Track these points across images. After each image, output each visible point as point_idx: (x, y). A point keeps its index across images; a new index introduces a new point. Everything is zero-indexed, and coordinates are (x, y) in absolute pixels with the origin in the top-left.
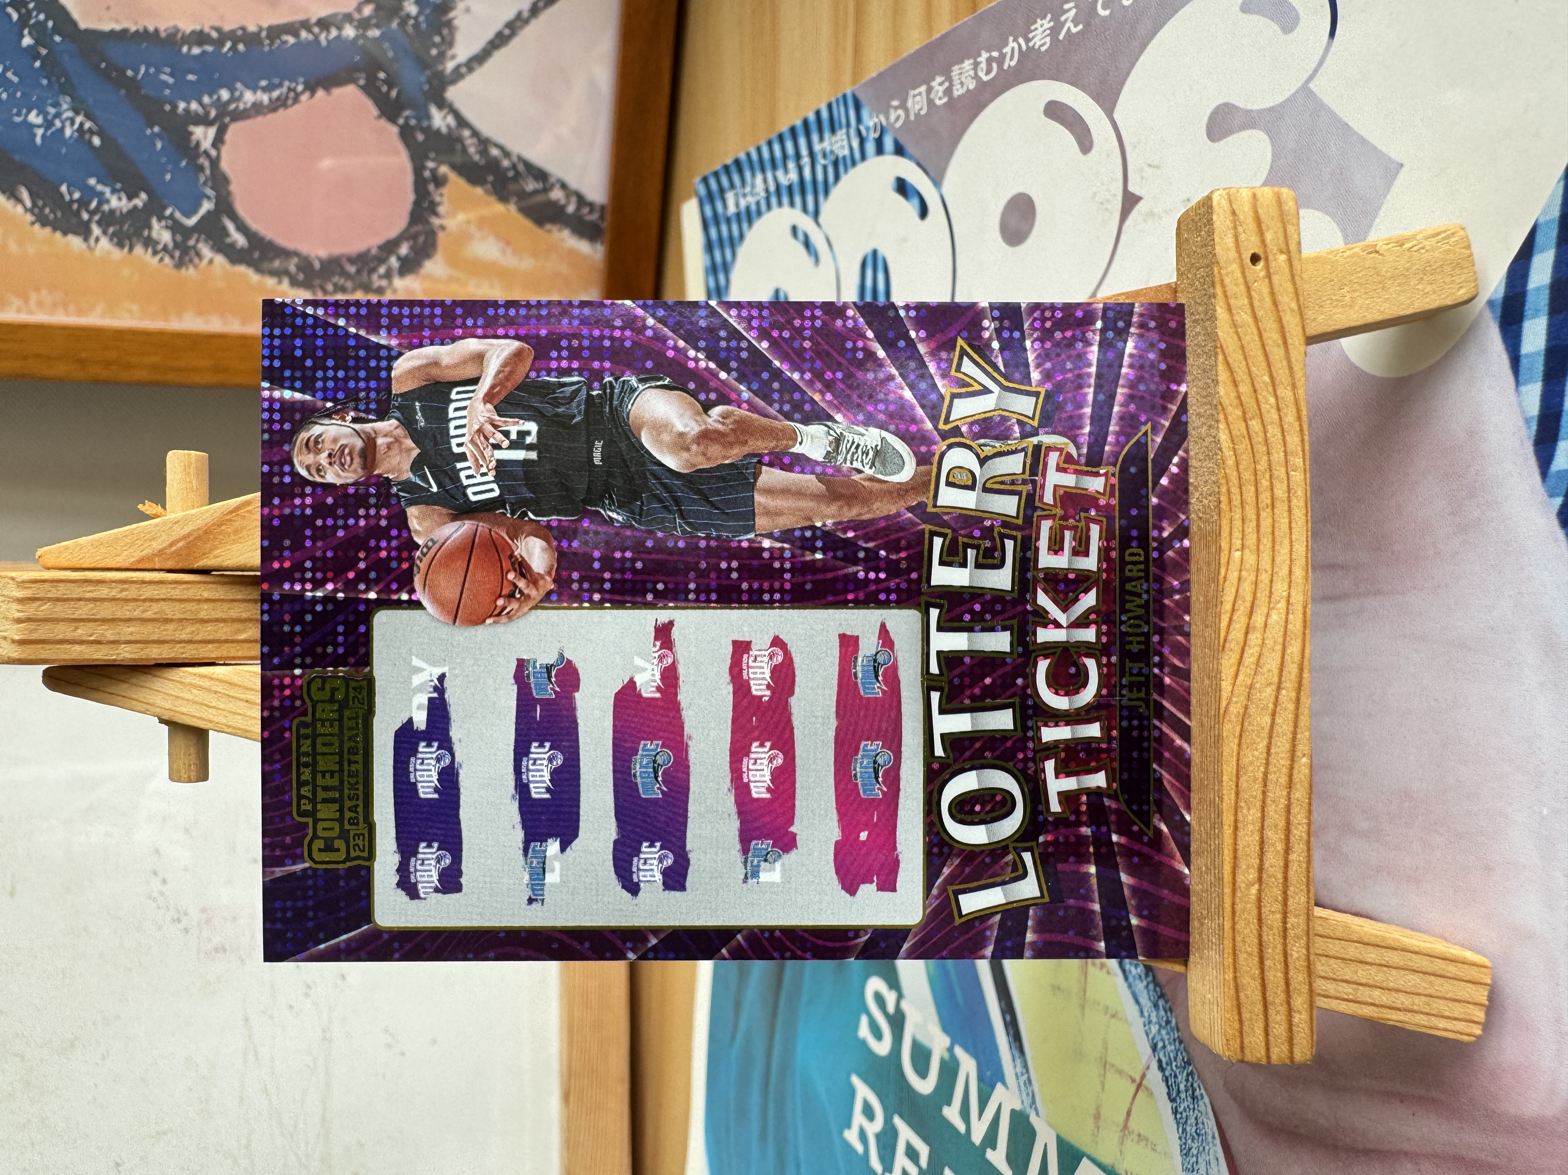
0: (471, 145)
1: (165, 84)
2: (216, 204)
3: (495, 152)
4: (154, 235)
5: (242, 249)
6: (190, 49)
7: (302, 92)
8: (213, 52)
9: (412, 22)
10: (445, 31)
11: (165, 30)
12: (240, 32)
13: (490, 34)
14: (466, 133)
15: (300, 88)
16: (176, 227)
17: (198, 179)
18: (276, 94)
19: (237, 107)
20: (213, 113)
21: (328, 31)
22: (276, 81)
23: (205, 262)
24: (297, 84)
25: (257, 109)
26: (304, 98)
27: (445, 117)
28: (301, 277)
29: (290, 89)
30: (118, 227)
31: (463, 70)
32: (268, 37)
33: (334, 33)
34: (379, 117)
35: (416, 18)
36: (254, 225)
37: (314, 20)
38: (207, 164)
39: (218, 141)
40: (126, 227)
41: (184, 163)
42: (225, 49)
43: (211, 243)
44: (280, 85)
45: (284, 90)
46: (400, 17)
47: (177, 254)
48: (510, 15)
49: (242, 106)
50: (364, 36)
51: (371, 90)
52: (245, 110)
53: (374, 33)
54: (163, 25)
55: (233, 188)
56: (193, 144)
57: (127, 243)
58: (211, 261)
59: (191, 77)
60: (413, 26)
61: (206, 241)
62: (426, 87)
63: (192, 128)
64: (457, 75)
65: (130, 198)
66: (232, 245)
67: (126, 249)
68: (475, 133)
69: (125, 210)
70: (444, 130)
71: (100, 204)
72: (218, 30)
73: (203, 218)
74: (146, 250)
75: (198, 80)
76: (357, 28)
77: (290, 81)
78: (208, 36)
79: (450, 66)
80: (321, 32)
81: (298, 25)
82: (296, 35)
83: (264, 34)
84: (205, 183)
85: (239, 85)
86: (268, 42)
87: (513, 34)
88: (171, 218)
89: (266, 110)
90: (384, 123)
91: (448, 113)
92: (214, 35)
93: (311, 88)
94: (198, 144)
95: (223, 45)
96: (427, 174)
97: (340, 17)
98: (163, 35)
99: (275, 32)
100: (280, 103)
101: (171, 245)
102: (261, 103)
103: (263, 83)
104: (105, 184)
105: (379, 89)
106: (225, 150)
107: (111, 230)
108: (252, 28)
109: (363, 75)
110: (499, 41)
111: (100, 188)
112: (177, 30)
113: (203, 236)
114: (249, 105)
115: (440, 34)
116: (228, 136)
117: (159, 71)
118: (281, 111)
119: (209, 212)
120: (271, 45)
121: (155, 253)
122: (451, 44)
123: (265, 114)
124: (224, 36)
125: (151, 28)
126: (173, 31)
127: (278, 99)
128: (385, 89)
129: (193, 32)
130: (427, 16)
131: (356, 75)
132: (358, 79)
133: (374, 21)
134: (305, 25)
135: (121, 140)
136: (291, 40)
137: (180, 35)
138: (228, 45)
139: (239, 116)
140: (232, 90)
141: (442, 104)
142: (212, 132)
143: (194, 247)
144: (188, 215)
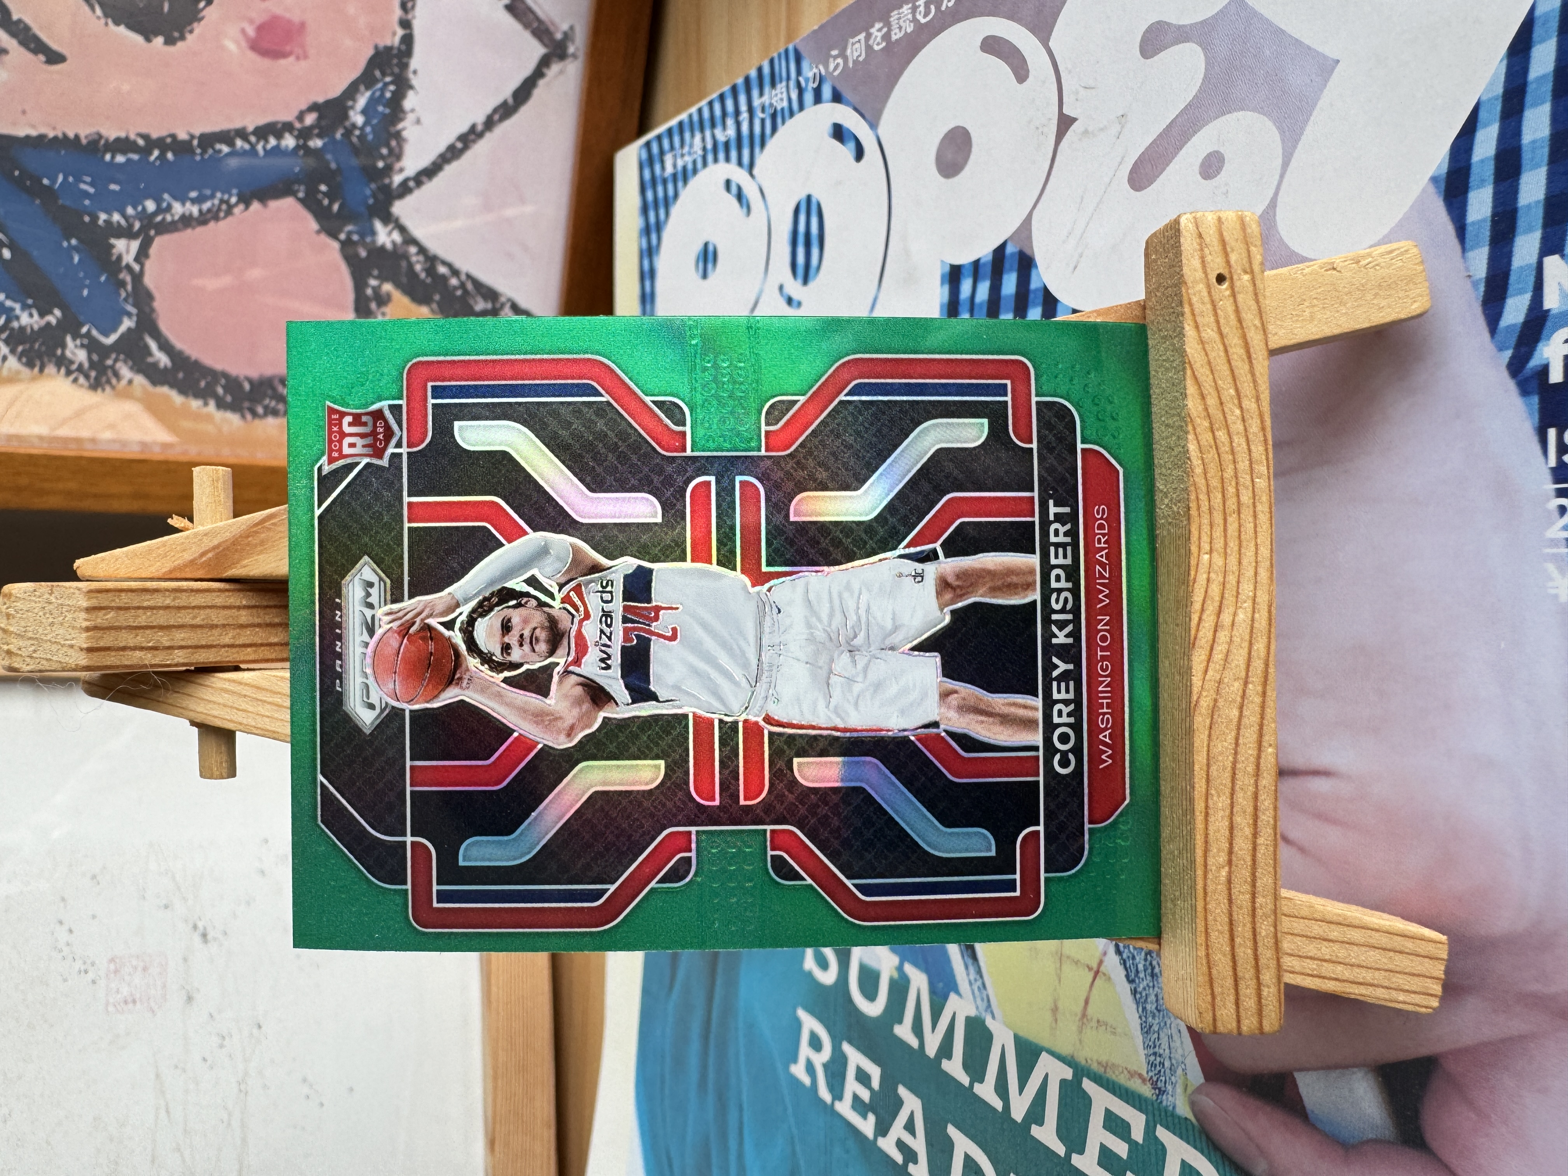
0: (418, 262)
1: (86, 194)
2: (138, 323)
3: (442, 270)
4: (68, 354)
5: (166, 367)
6: (113, 157)
7: (237, 204)
8: (139, 160)
9: (357, 132)
10: (394, 143)
11: (86, 137)
12: (169, 140)
13: (441, 147)
14: (413, 250)
15: (234, 200)
16: (92, 346)
17: (120, 295)
18: (206, 206)
19: (164, 219)
20: (137, 225)
21: (267, 141)
22: (208, 192)
23: (124, 382)
24: (231, 195)
25: (186, 221)
26: (237, 210)
27: (390, 233)
28: (229, 399)
29: (222, 201)
30: (27, 346)
31: (411, 184)
32: (199, 146)
33: (273, 142)
34: (318, 232)
35: (362, 129)
36: (179, 345)
37: (251, 128)
38: (128, 279)
39: (142, 255)
40: (37, 346)
41: (103, 278)
42: (152, 158)
43: (130, 363)
44: (213, 196)
45: (216, 202)
46: (345, 128)
47: (93, 374)
48: (464, 128)
49: (169, 218)
50: (305, 147)
51: (311, 203)
52: (173, 222)
53: (316, 143)
54: (84, 132)
55: (156, 304)
56: (114, 258)
57: (38, 363)
58: (130, 382)
59: (114, 187)
60: (358, 137)
61: (125, 362)
62: (371, 201)
63: (113, 241)
64: (405, 189)
65: (42, 315)
66: (155, 365)
67: (37, 369)
68: (422, 250)
69: (36, 327)
70: (389, 246)
71: (8, 321)
72: (145, 137)
73: (122, 336)
74: (59, 370)
75: (121, 190)
76: (297, 138)
77: (223, 193)
78: (135, 143)
79: (397, 179)
80: (258, 141)
81: (232, 134)
82: (231, 143)
83: (195, 142)
84: (126, 300)
85: (166, 196)
86: (198, 151)
87: (466, 147)
88: (88, 334)
89: (194, 223)
90: (324, 238)
91: (393, 229)
92: (141, 142)
93: (245, 200)
94: (120, 258)
95: (151, 154)
96: (369, 292)
97: (279, 126)
98: (84, 141)
99: (208, 140)
100: (209, 216)
101: (86, 365)
102: (191, 215)
103: (193, 194)
104: (15, 301)
105: (320, 202)
106: (148, 264)
107: (20, 349)
108: (183, 136)
109: (302, 188)
110: (451, 154)
111: (9, 303)
112: (100, 136)
113: (122, 357)
114: (176, 218)
115: (388, 145)
116: (153, 250)
117: (79, 180)
118: (212, 224)
119: (129, 329)
120: (202, 154)
121: (69, 373)
122: (399, 157)
123: (194, 228)
124: (151, 143)
125: (71, 135)
126: (96, 137)
127: (209, 211)
128: (326, 202)
129: (118, 140)
130: (373, 127)
131: (296, 187)
132: (298, 191)
133: (316, 131)
134: (242, 133)
135: (35, 253)
136: (225, 149)
137: (102, 142)
138: (156, 153)
139: (165, 228)
140: (158, 201)
141: (388, 218)
142: (135, 245)
143: (112, 367)
144: (106, 334)
